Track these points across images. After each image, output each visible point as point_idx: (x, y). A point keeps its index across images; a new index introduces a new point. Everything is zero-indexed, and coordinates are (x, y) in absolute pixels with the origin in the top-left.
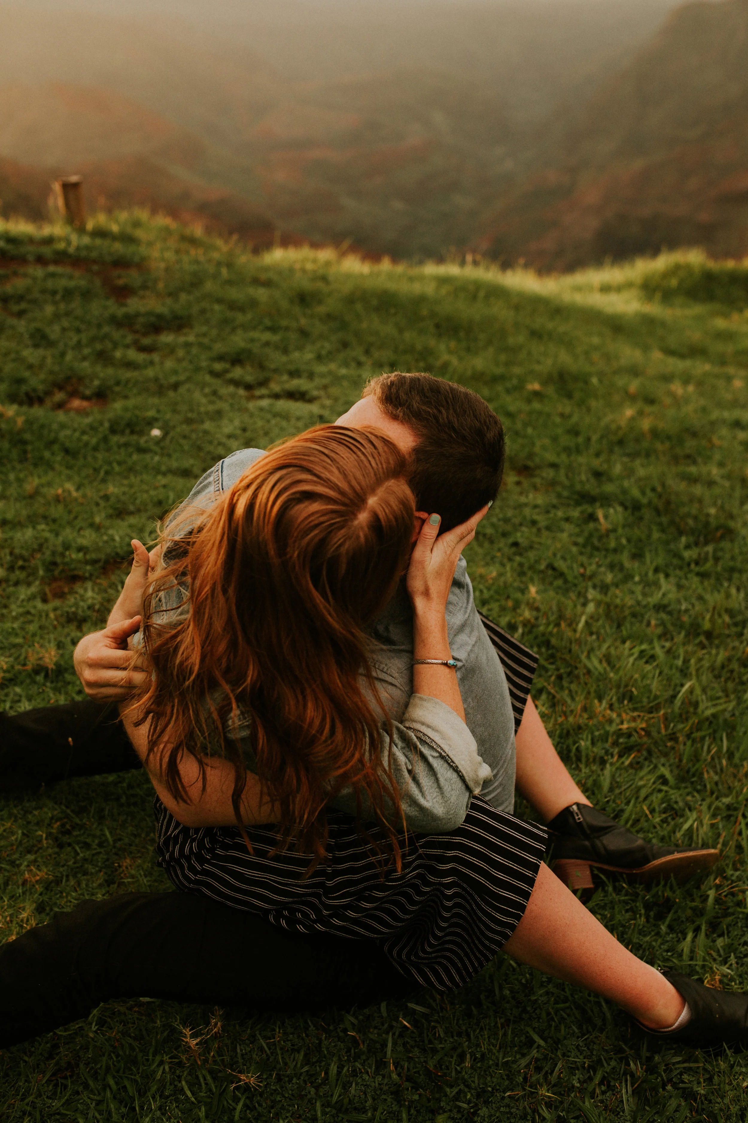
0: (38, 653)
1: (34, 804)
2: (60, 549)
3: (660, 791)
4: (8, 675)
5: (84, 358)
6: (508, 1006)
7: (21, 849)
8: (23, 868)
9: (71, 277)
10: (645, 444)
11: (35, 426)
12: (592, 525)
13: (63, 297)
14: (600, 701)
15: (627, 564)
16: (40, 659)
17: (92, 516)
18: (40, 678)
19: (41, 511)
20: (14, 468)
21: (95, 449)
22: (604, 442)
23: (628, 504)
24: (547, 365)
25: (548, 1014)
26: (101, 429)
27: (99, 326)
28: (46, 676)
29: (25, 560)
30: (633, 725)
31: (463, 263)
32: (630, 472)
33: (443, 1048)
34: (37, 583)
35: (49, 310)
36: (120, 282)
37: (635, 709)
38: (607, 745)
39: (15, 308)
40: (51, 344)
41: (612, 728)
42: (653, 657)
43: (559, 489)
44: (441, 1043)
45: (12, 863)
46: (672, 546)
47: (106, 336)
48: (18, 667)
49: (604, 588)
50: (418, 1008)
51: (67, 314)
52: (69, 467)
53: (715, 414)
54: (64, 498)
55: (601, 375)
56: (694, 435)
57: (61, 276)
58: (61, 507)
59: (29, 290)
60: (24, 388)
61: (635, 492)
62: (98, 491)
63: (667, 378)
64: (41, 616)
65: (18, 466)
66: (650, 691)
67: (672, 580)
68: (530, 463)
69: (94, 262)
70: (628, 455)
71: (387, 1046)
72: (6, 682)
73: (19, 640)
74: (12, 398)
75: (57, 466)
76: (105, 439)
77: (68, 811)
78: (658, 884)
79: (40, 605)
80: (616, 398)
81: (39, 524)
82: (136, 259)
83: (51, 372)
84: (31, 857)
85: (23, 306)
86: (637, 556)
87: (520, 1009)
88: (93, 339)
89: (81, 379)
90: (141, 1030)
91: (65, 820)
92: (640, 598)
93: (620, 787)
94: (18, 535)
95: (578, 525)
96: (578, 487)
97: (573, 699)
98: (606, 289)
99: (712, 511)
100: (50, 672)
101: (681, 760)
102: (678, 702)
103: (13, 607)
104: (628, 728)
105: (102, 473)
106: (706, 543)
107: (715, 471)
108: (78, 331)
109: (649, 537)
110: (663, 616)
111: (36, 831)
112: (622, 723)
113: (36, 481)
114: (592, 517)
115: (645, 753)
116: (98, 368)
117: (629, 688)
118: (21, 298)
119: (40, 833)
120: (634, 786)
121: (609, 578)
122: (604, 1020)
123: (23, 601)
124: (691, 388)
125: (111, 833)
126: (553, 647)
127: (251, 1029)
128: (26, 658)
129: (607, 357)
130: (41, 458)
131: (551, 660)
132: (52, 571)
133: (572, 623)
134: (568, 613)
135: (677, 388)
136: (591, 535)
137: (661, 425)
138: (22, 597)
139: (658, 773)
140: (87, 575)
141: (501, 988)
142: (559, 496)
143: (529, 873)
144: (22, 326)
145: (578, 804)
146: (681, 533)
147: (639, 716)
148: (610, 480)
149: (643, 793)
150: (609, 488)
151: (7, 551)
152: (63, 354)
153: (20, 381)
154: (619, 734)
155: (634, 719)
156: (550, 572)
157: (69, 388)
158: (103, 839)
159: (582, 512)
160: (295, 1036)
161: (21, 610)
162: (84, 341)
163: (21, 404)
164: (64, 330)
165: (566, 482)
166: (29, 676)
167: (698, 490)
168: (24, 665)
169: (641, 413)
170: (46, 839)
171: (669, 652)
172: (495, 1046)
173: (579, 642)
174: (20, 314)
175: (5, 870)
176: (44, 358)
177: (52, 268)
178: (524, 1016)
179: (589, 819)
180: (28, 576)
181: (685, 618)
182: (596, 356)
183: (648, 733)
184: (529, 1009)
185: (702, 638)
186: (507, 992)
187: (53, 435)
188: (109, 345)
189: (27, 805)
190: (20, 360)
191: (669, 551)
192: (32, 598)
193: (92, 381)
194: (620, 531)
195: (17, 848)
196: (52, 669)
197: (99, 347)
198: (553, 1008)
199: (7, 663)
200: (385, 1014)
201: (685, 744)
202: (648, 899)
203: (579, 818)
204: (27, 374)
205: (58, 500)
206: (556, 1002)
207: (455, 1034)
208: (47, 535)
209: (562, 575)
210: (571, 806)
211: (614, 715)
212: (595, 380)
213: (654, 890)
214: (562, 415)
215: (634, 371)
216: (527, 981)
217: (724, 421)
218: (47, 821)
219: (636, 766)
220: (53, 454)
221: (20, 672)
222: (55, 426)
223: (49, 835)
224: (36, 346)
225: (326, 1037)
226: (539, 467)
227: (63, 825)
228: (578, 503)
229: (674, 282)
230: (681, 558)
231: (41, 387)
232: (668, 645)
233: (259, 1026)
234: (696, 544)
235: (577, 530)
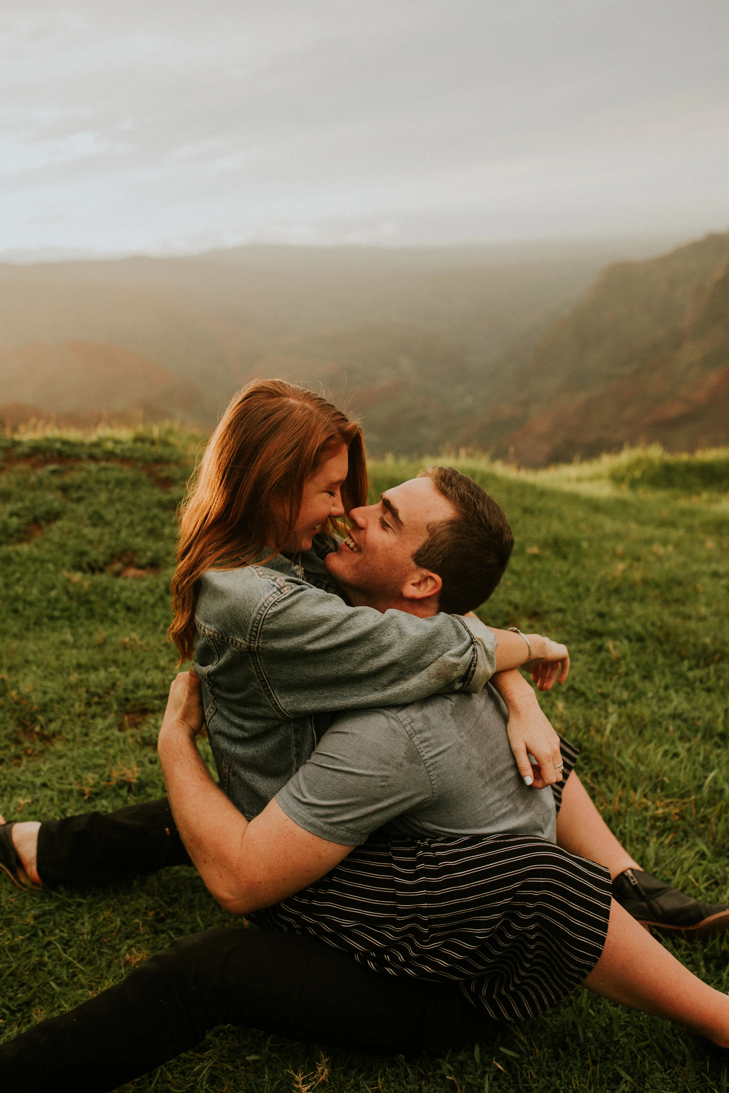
0: (120, 770)
1: (128, 897)
2: (131, 687)
3: (700, 865)
4: (95, 790)
5: (137, 535)
6: (592, 1047)
7: (120, 935)
8: (123, 951)
9: (121, 471)
10: (639, 590)
11: (99, 589)
12: (603, 654)
13: (116, 486)
14: (635, 790)
15: (640, 685)
16: (124, 775)
17: (157, 659)
18: (124, 792)
19: (111, 656)
20: (82, 625)
21: (154, 606)
22: (602, 590)
23: (632, 637)
24: (542, 534)
25: (631, 1052)
26: (157, 591)
27: (148, 509)
28: (130, 790)
29: (100, 697)
30: (667, 810)
31: (457, 455)
32: (629, 613)
33: (537, 1087)
34: (112, 715)
35: (103, 497)
36: (164, 475)
37: (667, 796)
38: (647, 829)
39: (75, 495)
40: (107, 524)
41: (649, 814)
42: (676, 755)
43: (568, 628)
44: (534, 1083)
45: (113, 948)
46: (676, 669)
47: (155, 517)
48: (103, 783)
49: (622, 704)
50: (509, 1053)
51: (121, 499)
52: (132, 622)
53: (695, 568)
54: (131, 646)
55: (590, 541)
56: (680, 584)
57: (113, 469)
58: (129, 653)
59: (85, 481)
60: (86, 559)
61: (638, 628)
62: (159, 640)
63: (649, 542)
64: (119, 742)
65: (86, 623)
66: (679, 782)
67: (682, 694)
68: (539, 610)
69: (138, 459)
70: (625, 600)
71: (483, 1088)
72: (93, 796)
73: (102, 761)
74: (77, 567)
75: (121, 621)
76: (162, 599)
77: (162, 903)
78: (714, 938)
79: (117, 733)
80: (606, 558)
81: (110, 666)
82: (174, 457)
83: (109, 547)
84: (130, 942)
85: (81, 493)
86: (647, 677)
87: (604, 1051)
88: (144, 519)
89: (135, 552)
90: (251, 1085)
91: (159, 909)
92: (656, 709)
93: (665, 861)
94: (93, 677)
95: (590, 656)
96: (585, 625)
97: (611, 791)
98: (579, 480)
99: (708, 640)
100: (133, 787)
101: (714, 839)
102: (705, 790)
103: (91, 734)
104: (663, 813)
105: (162, 627)
106: (707, 665)
107: (703, 610)
108: (130, 512)
109: (655, 661)
110: (678, 722)
111: (133, 919)
112: (657, 808)
113: (105, 634)
114: (600, 649)
115: (681, 834)
116: (150, 543)
117: (660, 778)
118: (79, 487)
119: (137, 920)
120: (676, 860)
121: (625, 695)
122: (684, 1056)
123: (101, 730)
124: (670, 548)
125: (202, 919)
126: (586, 749)
127: (354, 1079)
128: (109, 776)
129: (593, 527)
130: (106, 615)
131: (586, 761)
132: (125, 705)
133: (599, 731)
134: (595, 722)
135: (658, 548)
136: (603, 663)
137: (650, 576)
138: (100, 726)
139: (697, 849)
140: (157, 708)
141: (584, 1032)
142: (569, 633)
143: (602, 919)
144: (81, 509)
145: (632, 870)
146: (682, 658)
147: (672, 802)
148: (613, 619)
149: (686, 865)
150: (613, 625)
151: (83, 689)
152: (118, 532)
153: (83, 554)
154: (655, 818)
155: (667, 805)
156: (571, 693)
157: (125, 560)
158: (195, 924)
159: (593, 645)
160: (397, 1083)
161: (100, 737)
162: (136, 521)
163: (84, 571)
164: (118, 512)
165: (574, 622)
166: (114, 790)
167: (692, 625)
168: (109, 781)
169: (631, 567)
170: (143, 926)
171: (689, 750)
172: (585, 1084)
173: (609, 746)
174: (79, 500)
175: (107, 954)
176: (102, 535)
177: (103, 464)
178: (608, 1056)
179: (643, 883)
180: (104, 710)
181: (700, 723)
182: (583, 526)
183: (682, 818)
184: (612, 1048)
185: (716, 739)
186: (591, 1035)
187: (115, 596)
188: (158, 524)
189: (122, 897)
190: (80, 536)
191: (674, 673)
192: (110, 727)
193: (145, 552)
194: (629, 658)
195: (117, 934)
196: (135, 784)
197: (149, 525)
198: (635, 1047)
199: (93, 779)
200: (478, 1060)
201: (716, 825)
202: (706, 952)
203: (634, 881)
204: (88, 548)
205: (125, 647)
206: (637, 1042)
207: (546, 1074)
208: (118, 675)
209: (583, 694)
210: (626, 871)
211: (650, 803)
212: (585, 545)
213: (710, 944)
214: (561, 572)
215: (618, 536)
216: (606, 1024)
217: (703, 573)
218: (143, 910)
219: (676, 844)
220: (116, 611)
221: (105, 788)
222: (117, 589)
223: (145, 922)
224: (94, 525)
225: (425, 1083)
226: (547, 612)
227: (157, 914)
228: (587, 639)
229: (637, 474)
230: (687, 679)
231: (101, 559)
232: (687, 745)
233: (361, 1076)
234: (698, 666)
235: (590, 659)
